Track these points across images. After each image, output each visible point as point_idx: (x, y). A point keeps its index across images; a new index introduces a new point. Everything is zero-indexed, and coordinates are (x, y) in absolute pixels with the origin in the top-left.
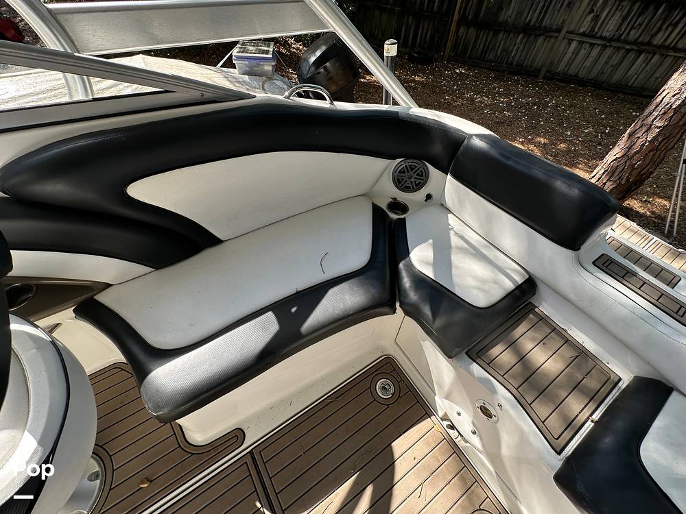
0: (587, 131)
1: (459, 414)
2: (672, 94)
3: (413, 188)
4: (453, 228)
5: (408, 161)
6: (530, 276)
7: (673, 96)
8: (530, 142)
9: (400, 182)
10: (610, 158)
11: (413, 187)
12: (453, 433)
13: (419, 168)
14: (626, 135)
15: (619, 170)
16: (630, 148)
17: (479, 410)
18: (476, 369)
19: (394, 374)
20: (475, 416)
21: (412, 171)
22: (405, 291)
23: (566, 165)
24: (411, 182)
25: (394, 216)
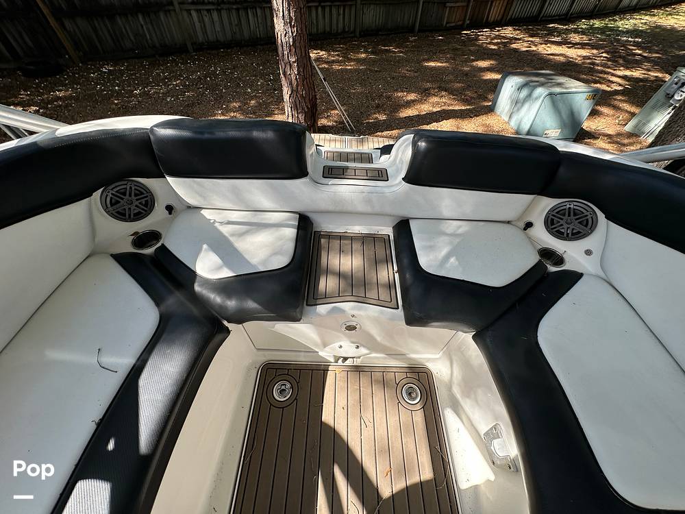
0: (259, 83)
1: (341, 347)
2: (283, 35)
3: (146, 211)
4: (215, 221)
5: (110, 187)
6: (300, 214)
7: (285, 36)
8: (228, 110)
9: (124, 215)
10: (286, 97)
11: (143, 209)
12: (348, 362)
13: (131, 188)
14: (282, 75)
15: (298, 103)
16: (291, 84)
17: (347, 331)
18: (322, 309)
19: (280, 372)
20: (349, 337)
21: (125, 195)
22: (221, 307)
23: (266, 116)
24: (136, 206)
25: (149, 251)
